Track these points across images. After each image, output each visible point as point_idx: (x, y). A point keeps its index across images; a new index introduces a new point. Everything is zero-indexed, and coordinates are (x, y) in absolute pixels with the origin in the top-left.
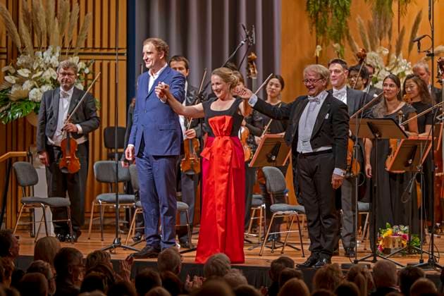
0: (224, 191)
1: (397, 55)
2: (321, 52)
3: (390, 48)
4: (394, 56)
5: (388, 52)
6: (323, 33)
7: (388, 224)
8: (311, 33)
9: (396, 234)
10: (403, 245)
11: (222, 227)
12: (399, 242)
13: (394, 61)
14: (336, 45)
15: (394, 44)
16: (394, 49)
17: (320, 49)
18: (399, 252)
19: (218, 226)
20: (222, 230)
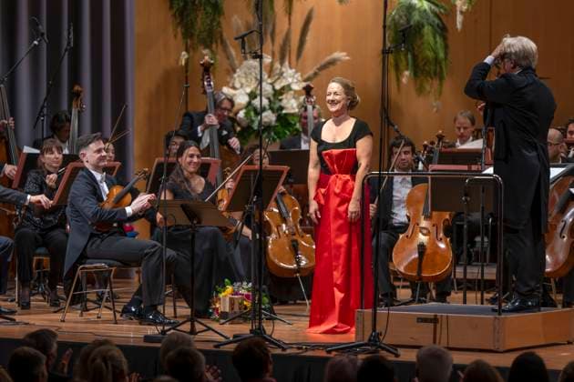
0: (345, 245)
1: (282, 63)
2: (187, 61)
3: (273, 55)
4: (277, 65)
5: (270, 60)
6: (191, 35)
7: (226, 280)
8: (176, 36)
9: (236, 294)
10: (246, 308)
11: (340, 291)
12: (240, 304)
13: (278, 71)
14: (206, 51)
15: (277, 49)
16: (277, 55)
17: (186, 56)
18: (240, 316)
19: (335, 289)
20: (339, 295)
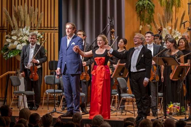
1: (175, 29)
2: (142, 28)
4: (173, 30)
5: (171, 28)
6: (143, 20)
8: (138, 20)
9: (174, 107)
10: (178, 111)
11: (100, 104)
12: (176, 110)
13: (173, 32)
14: (149, 26)
15: (173, 25)
16: (174, 27)
17: (142, 27)
18: (176, 114)
19: (99, 103)
20: (100, 105)
